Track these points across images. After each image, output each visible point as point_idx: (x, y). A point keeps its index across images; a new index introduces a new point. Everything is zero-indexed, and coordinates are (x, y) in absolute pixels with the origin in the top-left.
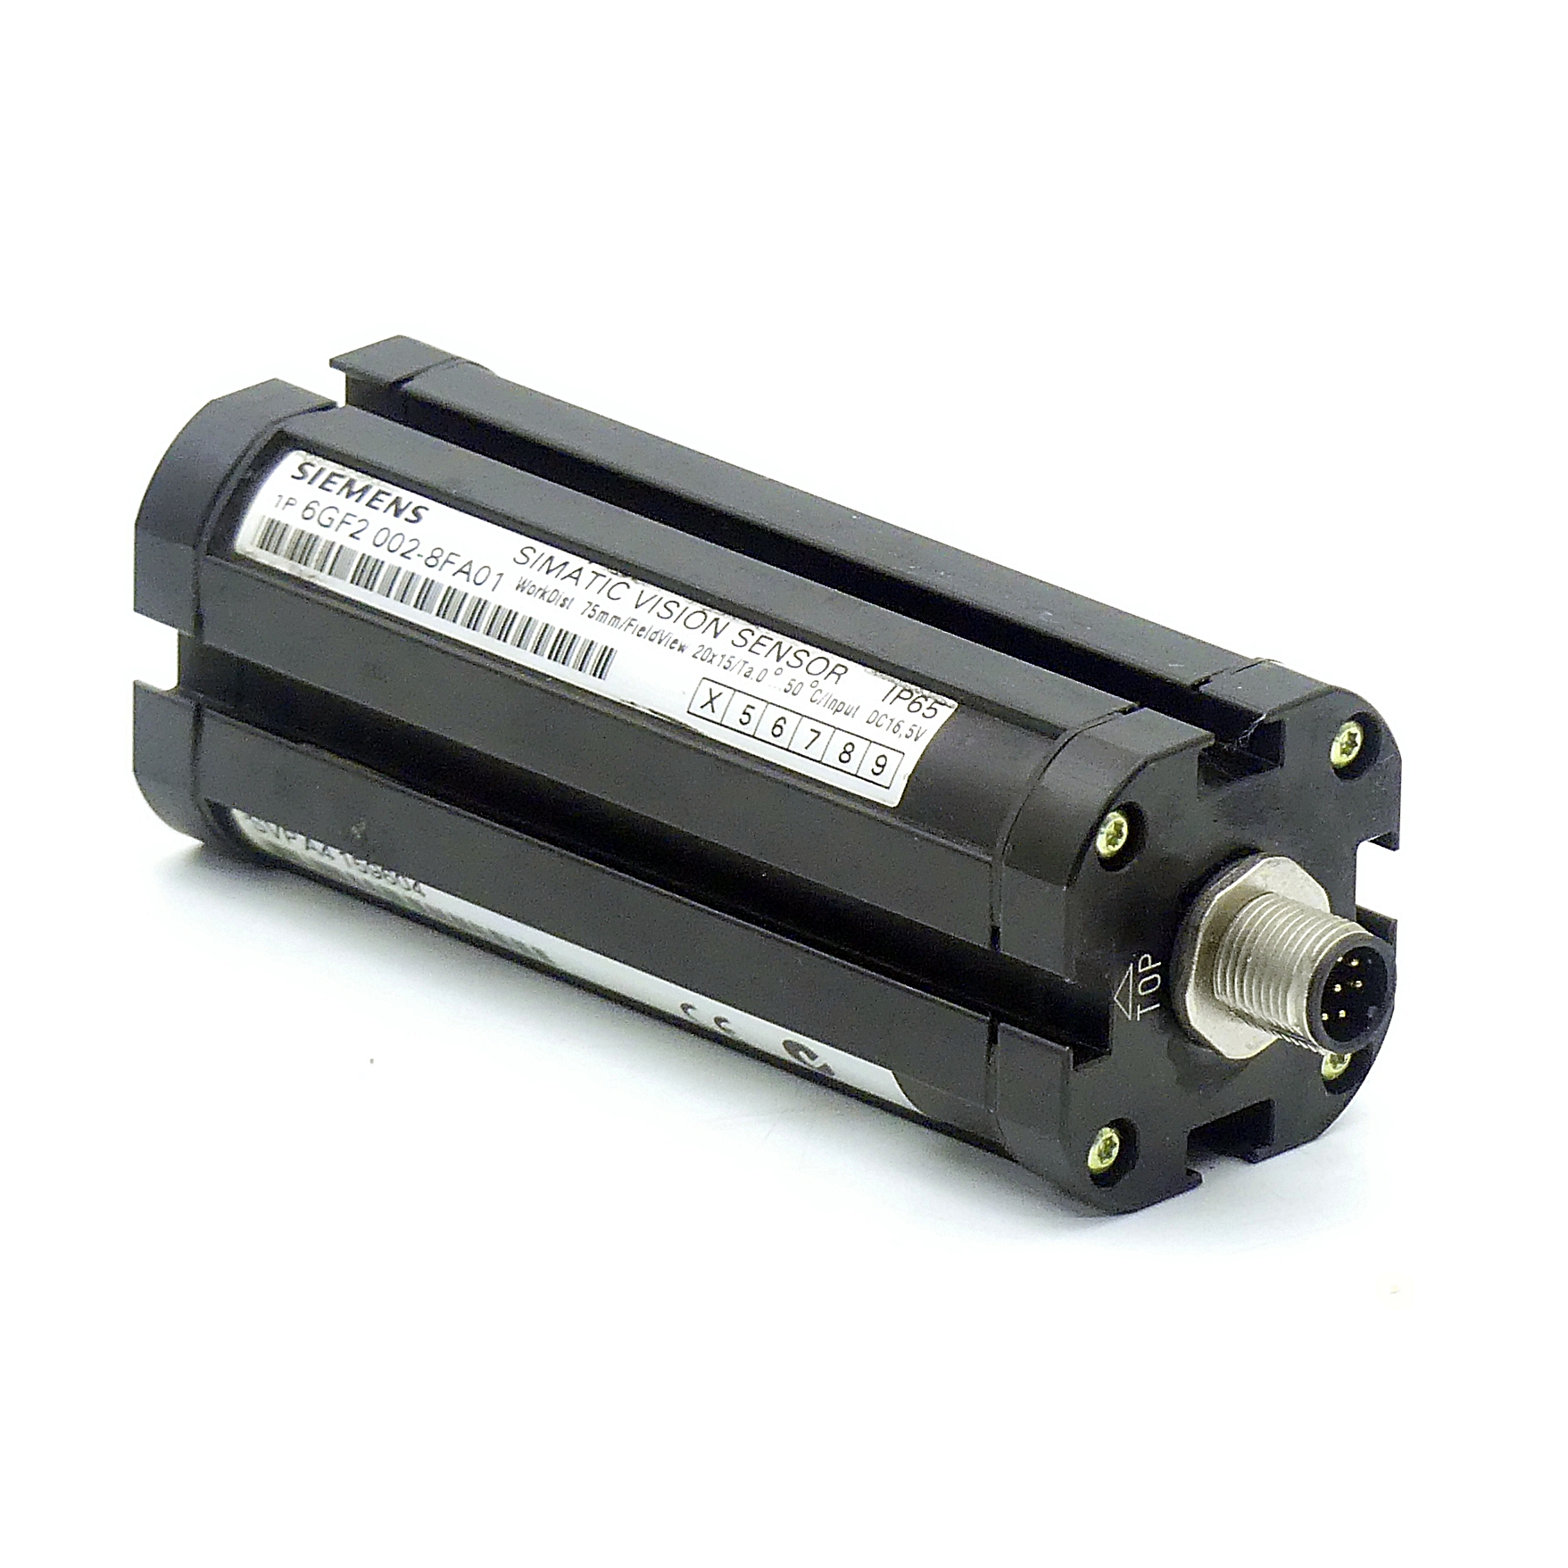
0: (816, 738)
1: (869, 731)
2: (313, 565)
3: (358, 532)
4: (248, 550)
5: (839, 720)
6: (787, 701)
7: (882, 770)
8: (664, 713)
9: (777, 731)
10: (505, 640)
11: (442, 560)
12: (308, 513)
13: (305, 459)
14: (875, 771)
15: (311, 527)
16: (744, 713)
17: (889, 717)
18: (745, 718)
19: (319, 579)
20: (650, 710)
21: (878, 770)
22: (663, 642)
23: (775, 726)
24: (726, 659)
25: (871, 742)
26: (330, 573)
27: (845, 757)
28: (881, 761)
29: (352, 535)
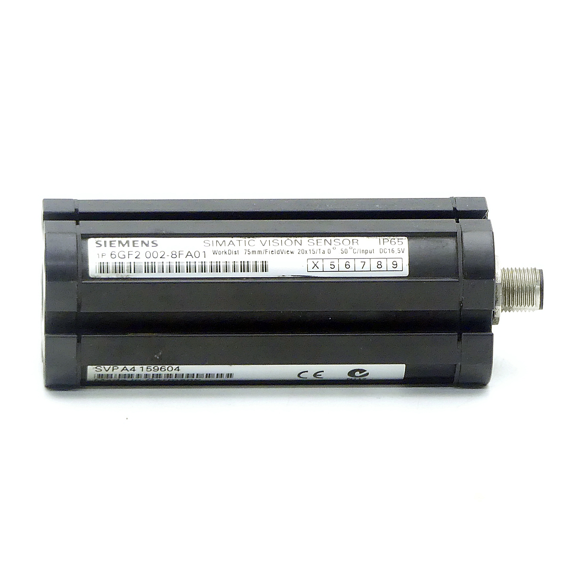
0: (364, 264)
1: (383, 255)
2: (126, 271)
3: (138, 256)
4: (96, 275)
5: (369, 255)
6: (344, 256)
7: (397, 266)
8: (298, 275)
9: (348, 266)
10: (220, 272)
11: (177, 254)
12: (113, 256)
13: (96, 240)
14: (394, 267)
15: (118, 260)
16: (331, 265)
17: (388, 249)
18: (333, 267)
19: (130, 276)
20: (292, 276)
21: (395, 266)
22: (284, 253)
23: (346, 265)
24: (311, 251)
25: (387, 258)
26: (134, 272)
27: (379, 266)
28: (395, 263)
29: (136, 258)
